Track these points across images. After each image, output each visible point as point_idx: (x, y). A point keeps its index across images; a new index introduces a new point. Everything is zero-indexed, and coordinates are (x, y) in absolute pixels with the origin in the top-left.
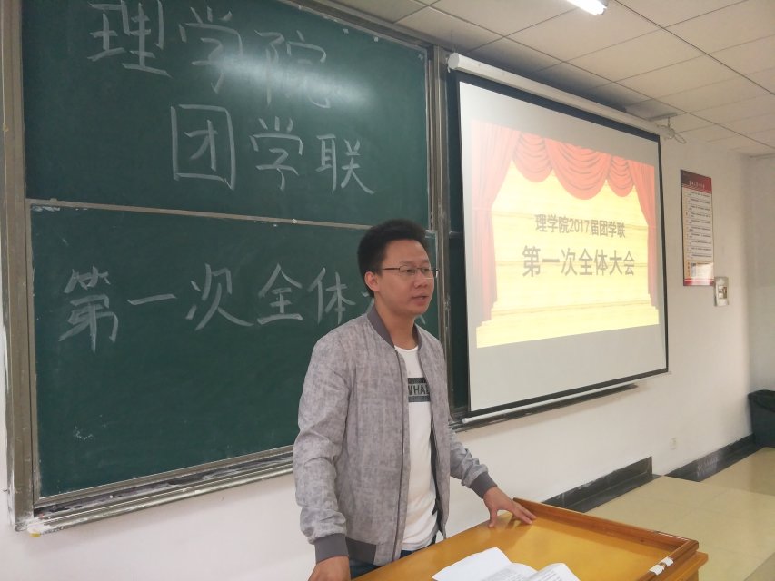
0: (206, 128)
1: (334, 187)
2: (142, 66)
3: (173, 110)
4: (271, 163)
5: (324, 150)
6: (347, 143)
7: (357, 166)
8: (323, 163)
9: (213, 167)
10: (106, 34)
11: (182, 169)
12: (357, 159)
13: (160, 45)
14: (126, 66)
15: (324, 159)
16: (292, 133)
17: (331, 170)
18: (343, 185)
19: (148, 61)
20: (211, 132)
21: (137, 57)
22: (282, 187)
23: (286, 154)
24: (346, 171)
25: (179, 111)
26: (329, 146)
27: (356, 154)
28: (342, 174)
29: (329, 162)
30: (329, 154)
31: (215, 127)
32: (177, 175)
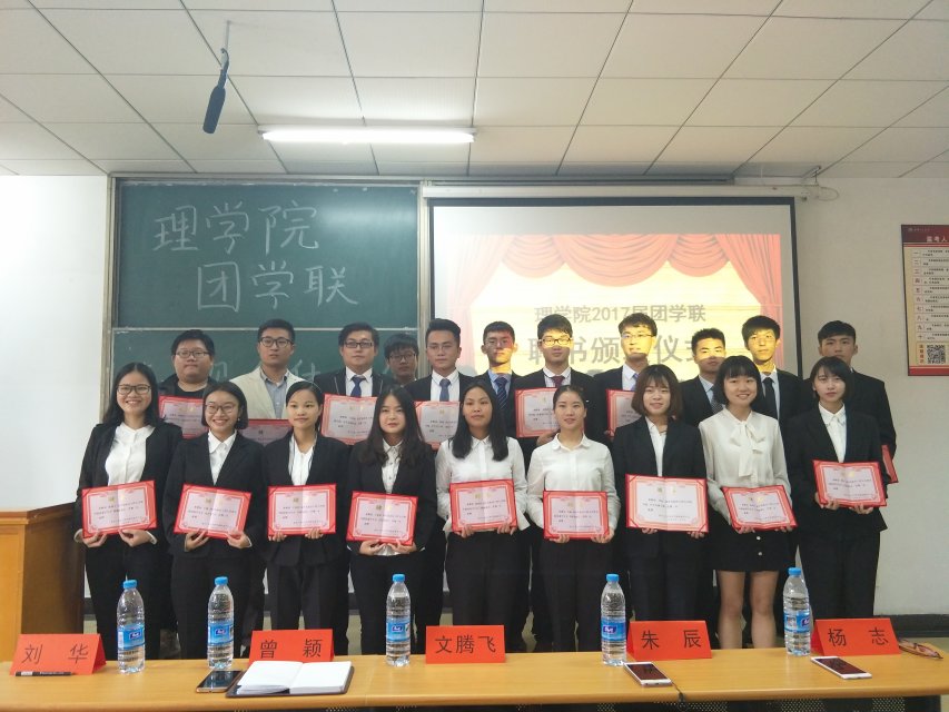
0: (220, 276)
1: (319, 302)
2: (182, 248)
3: (200, 269)
4: (267, 291)
5: (311, 277)
6: (334, 270)
7: (342, 285)
8: (310, 287)
9: (224, 299)
10: (162, 235)
11: (203, 303)
12: (341, 281)
13: (194, 233)
14: (174, 249)
15: (312, 283)
16: (285, 270)
17: (318, 291)
18: (328, 300)
19: (186, 244)
20: (224, 278)
21: (179, 243)
22: (275, 307)
23: (279, 284)
24: (331, 290)
25: (204, 270)
26: (316, 273)
27: (341, 276)
28: (327, 293)
29: (317, 285)
30: (317, 280)
31: (226, 274)
32: (200, 307)
